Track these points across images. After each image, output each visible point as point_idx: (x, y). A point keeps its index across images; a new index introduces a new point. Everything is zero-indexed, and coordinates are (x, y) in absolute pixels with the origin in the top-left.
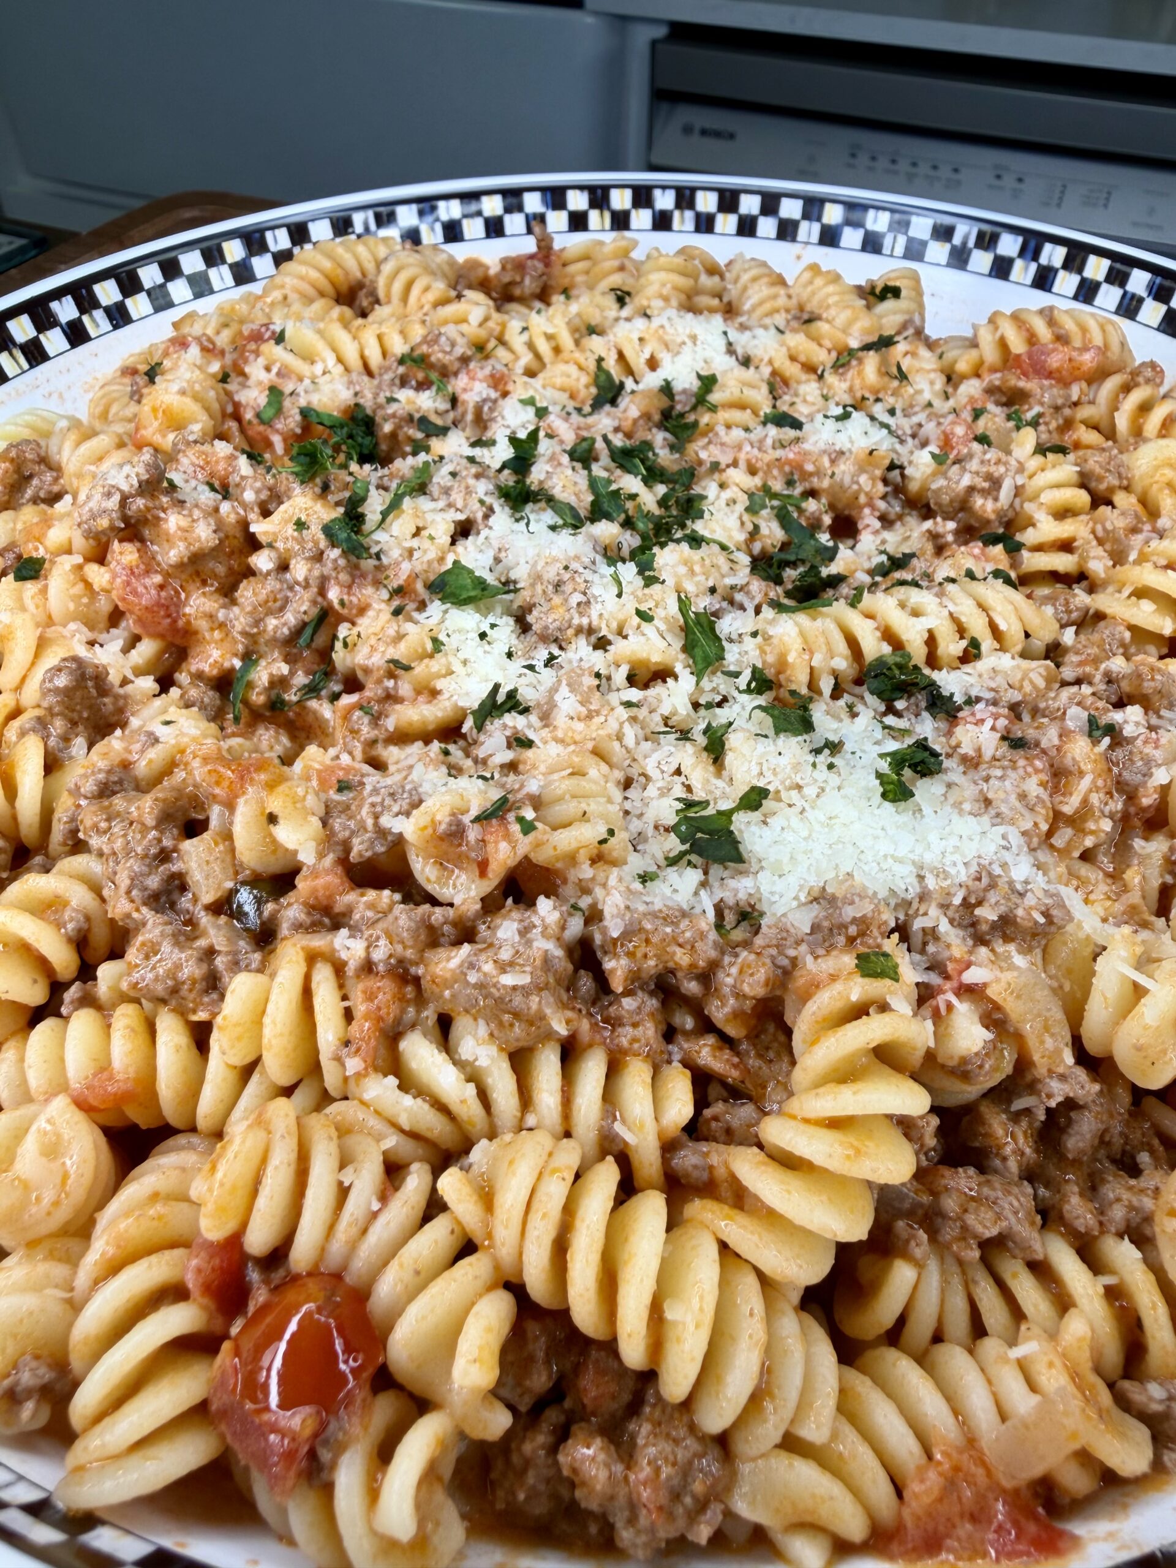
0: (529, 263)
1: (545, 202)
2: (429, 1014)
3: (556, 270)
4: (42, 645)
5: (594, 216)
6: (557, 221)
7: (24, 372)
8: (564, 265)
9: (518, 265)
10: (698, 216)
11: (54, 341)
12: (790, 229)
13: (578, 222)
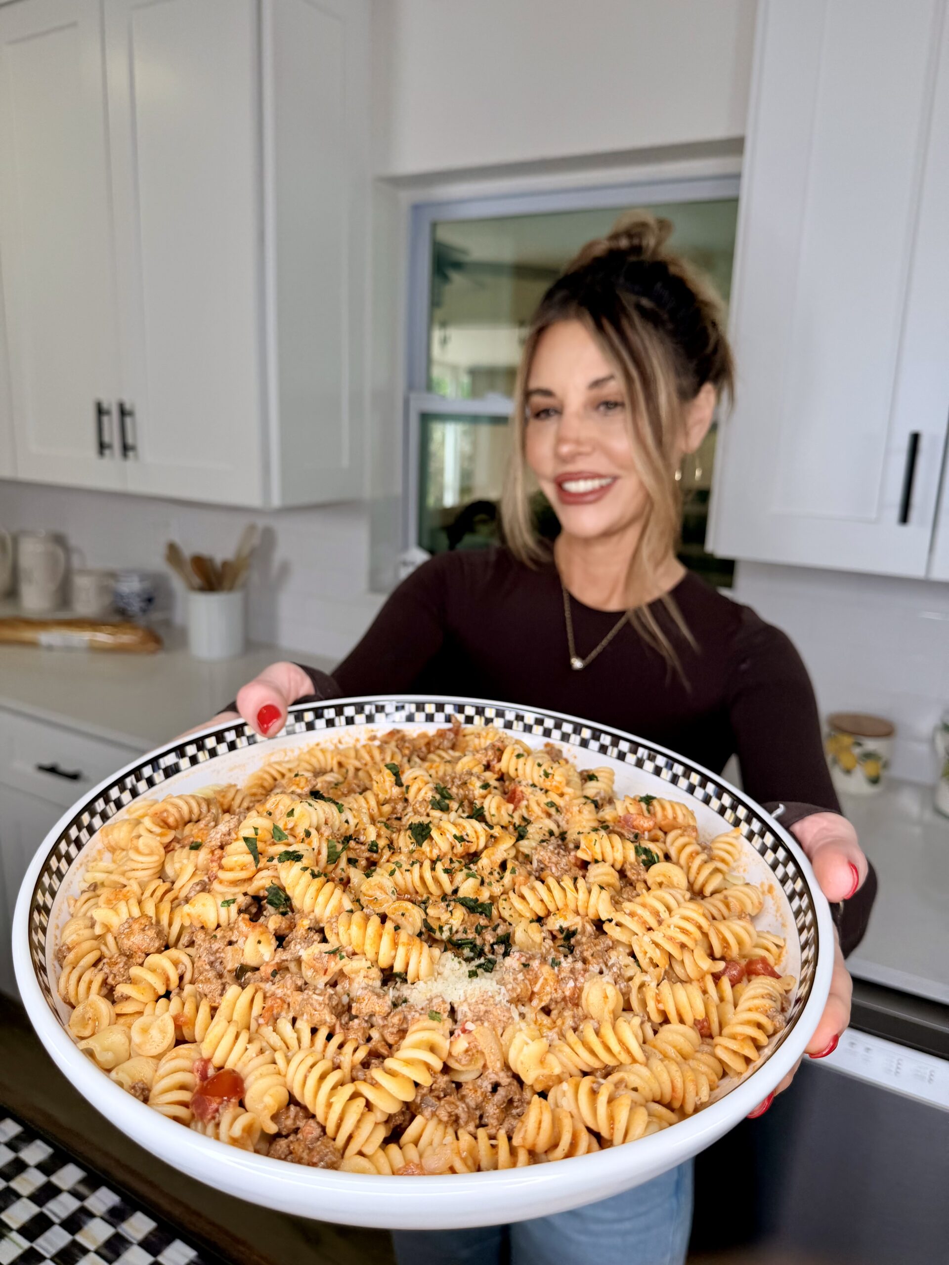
0: (448, 733)
1: (455, 709)
2: (291, 1015)
3: (460, 738)
4: (194, 874)
5: (477, 719)
6: (461, 718)
7: (206, 760)
8: (464, 736)
9: (441, 734)
10: (525, 725)
11: (222, 748)
12: (566, 737)
13: (469, 720)
